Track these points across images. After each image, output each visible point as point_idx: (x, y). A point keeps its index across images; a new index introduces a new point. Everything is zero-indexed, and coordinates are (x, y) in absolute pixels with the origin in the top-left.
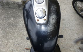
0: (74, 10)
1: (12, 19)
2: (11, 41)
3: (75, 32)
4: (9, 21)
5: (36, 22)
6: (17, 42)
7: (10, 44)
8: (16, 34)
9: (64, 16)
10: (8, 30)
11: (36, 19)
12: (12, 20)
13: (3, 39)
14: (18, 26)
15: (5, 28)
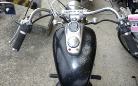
0: (121, 44)
1: (32, 47)
2: (27, 78)
3: (120, 75)
4: (27, 50)
5: (67, 51)
6: (35, 81)
7: (24, 81)
8: (34, 68)
9: (106, 52)
10: (24, 62)
11: (68, 47)
12: (32, 49)
13: (15, 74)
14: (39, 58)
15: (21, 59)
